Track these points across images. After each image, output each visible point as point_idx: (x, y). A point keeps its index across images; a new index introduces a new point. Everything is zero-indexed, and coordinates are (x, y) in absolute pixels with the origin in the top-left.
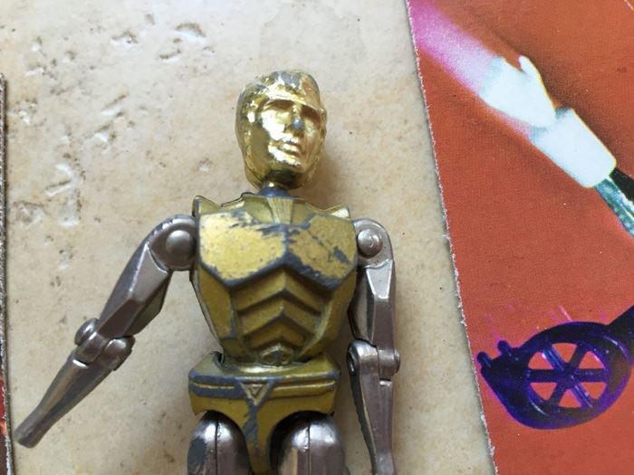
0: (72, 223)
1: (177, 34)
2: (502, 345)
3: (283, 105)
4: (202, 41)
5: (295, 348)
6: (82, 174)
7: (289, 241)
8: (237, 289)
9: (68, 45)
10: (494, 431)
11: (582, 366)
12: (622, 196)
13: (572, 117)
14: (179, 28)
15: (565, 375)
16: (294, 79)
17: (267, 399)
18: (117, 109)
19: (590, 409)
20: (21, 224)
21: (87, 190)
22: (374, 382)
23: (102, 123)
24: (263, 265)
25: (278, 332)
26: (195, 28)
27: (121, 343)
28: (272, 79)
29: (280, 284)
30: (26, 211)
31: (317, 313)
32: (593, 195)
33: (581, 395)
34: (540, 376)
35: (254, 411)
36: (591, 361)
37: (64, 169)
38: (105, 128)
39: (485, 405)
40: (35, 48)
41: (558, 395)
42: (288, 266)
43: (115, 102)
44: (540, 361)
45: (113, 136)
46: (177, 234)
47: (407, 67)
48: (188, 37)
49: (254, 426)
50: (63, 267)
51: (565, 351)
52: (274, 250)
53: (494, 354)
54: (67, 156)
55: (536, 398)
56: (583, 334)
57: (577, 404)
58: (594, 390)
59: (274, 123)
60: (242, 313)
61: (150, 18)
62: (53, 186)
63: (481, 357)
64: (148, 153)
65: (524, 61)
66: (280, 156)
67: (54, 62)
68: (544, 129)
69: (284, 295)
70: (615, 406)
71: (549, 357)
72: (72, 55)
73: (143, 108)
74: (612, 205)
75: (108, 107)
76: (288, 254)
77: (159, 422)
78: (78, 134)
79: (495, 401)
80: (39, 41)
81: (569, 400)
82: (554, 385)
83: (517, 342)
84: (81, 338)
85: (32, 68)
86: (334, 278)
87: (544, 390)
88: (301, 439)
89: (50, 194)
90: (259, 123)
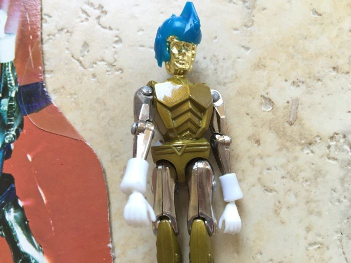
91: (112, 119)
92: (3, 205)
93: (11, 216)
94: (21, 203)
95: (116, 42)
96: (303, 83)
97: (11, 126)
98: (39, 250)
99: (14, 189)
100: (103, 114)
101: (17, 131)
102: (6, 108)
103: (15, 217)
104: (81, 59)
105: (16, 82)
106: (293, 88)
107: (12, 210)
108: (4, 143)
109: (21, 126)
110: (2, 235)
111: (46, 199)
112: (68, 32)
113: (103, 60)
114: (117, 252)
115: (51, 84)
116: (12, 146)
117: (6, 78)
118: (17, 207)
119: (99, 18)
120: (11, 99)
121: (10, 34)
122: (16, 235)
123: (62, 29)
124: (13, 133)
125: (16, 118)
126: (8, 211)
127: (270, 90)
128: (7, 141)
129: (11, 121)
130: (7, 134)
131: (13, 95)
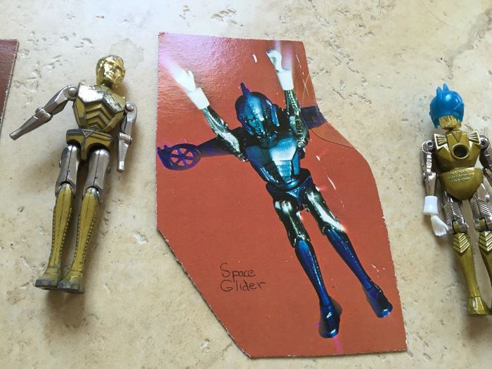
0: (34, 91)
1: (82, 41)
2: (165, 146)
3: (111, 63)
4: (91, 45)
5: (102, 128)
6: (41, 77)
7: (104, 95)
8: (87, 105)
9: (43, 36)
10: (158, 168)
11: (187, 155)
12: (209, 113)
13: (200, 90)
14: (84, 39)
15: (181, 157)
16: (115, 57)
17: (90, 136)
18: (57, 59)
19: (186, 167)
20: (15, 88)
21: (41, 81)
22: (123, 144)
23: (51, 62)
24: (96, 99)
25: (97, 120)
26: (89, 40)
27: (49, 115)
28: (110, 56)
29: (100, 106)
30: (18, 84)
31: (110, 120)
32: (201, 112)
33: (185, 163)
34: (175, 156)
35: (85, 138)
36: (190, 154)
37: (35, 74)
38: (51, 64)
39: (157, 160)
40: (32, 35)
41: (178, 162)
42: (103, 102)
43: (57, 57)
44: (175, 152)
45: (54, 67)
46: (72, 89)
47: (156, 67)
48: (86, 43)
49: (84, 143)
50: (28, 103)
51: (183, 151)
52: (100, 96)
53: (162, 148)
54: (36, 70)
55: (172, 161)
56: (189, 147)
57: (183, 165)
58: (189, 162)
59: (107, 68)
60: (87, 113)
61: (74, 34)
62: (29, 78)
63: (158, 148)
64: (65, 75)
65: (190, 72)
66: (108, 76)
67: (38, 41)
68: (191, 92)
69: (100, 109)
70: (194, 167)
71: (178, 152)
72: (45, 39)
73: (66, 61)
74: (205, 115)
75: (54, 58)
76: (103, 98)
77: (52, 154)
78: (41, 65)
79: (160, 160)
80: (34, 33)
81: (181, 163)
82: (177, 159)
83: (170, 146)
84: (37, 111)
85: (29, 40)
86: (116, 110)
87: (175, 160)
88: (97, 152)
89: (28, 81)
90: (103, 67)
91: (369, 135)
92: (305, 190)
93: (312, 198)
94: (318, 189)
95: (363, 81)
96: (489, 118)
97: (301, 136)
98: (336, 221)
99: (311, 179)
100: (361, 131)
101: (305, 139)
102: (294, 123)
103: (315, 198)
104: (341, 92)
105: (298, 105)
106: (483, 121)
107: (312, 193)
108: (297, 148)
109: (308, 136)
110: (307, 211)
111: (336, 186)
112: (327, 72)
113: (356, 94)
114: (387, 223)
115: (323, 107)
116: (304, 149)
117: (290, 102)
118: (315, 192)
119: (348, 63)
120: (297, 117)
121: (287, 70)
122: (318, 211)
123: (323, 70)
124: (303, 140)
125: (303, 130)
126: (309, 194)
127: (470, 121)
128: (300, 146)
129: (300, 132)
130: (299, 142)
131: (298, 114)
